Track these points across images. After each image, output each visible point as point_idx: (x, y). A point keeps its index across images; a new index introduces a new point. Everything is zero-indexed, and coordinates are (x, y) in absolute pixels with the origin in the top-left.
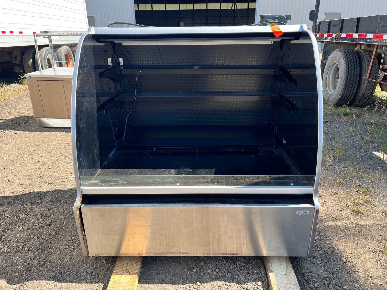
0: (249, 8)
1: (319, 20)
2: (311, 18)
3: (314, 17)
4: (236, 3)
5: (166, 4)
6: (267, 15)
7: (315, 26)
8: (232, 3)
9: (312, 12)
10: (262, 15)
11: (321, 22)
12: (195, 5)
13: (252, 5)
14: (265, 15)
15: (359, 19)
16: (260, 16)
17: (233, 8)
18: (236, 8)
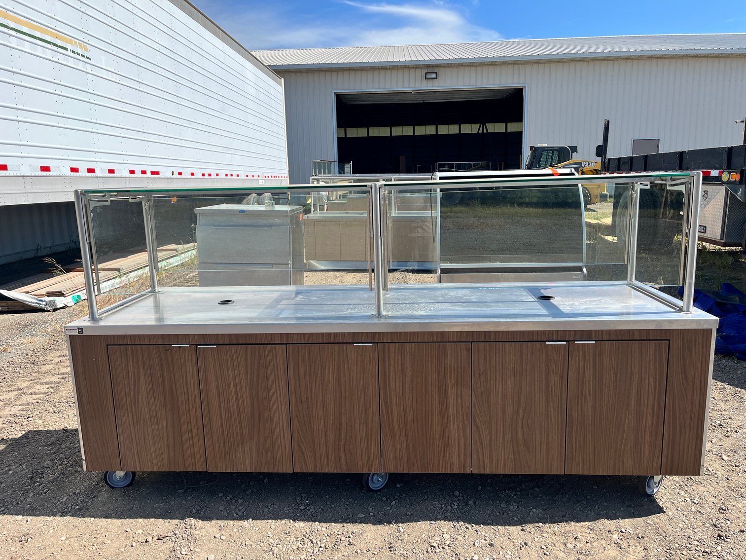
0: (509, 131)
1: (608, 157)
2: (598, 155)
3: (602, 153)
4: (487, 124)
5: (369, 128)
6: (541, 145)
7: (603, 163)
8: (479, 124)
9: (599, 148)
10: (534, 147)
11: (610, 159)
12: (416, 128)
13: (512, 127)
14: (538, 146)
15: (646, 157)
16: (531, 147)
17: (481, 131)
18: (485, 131)
